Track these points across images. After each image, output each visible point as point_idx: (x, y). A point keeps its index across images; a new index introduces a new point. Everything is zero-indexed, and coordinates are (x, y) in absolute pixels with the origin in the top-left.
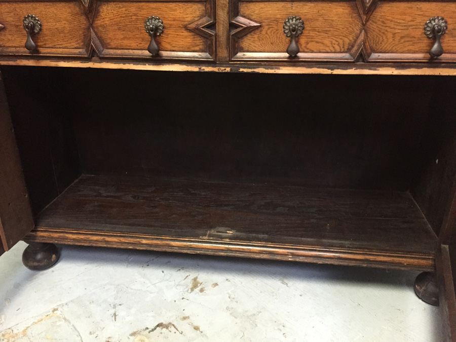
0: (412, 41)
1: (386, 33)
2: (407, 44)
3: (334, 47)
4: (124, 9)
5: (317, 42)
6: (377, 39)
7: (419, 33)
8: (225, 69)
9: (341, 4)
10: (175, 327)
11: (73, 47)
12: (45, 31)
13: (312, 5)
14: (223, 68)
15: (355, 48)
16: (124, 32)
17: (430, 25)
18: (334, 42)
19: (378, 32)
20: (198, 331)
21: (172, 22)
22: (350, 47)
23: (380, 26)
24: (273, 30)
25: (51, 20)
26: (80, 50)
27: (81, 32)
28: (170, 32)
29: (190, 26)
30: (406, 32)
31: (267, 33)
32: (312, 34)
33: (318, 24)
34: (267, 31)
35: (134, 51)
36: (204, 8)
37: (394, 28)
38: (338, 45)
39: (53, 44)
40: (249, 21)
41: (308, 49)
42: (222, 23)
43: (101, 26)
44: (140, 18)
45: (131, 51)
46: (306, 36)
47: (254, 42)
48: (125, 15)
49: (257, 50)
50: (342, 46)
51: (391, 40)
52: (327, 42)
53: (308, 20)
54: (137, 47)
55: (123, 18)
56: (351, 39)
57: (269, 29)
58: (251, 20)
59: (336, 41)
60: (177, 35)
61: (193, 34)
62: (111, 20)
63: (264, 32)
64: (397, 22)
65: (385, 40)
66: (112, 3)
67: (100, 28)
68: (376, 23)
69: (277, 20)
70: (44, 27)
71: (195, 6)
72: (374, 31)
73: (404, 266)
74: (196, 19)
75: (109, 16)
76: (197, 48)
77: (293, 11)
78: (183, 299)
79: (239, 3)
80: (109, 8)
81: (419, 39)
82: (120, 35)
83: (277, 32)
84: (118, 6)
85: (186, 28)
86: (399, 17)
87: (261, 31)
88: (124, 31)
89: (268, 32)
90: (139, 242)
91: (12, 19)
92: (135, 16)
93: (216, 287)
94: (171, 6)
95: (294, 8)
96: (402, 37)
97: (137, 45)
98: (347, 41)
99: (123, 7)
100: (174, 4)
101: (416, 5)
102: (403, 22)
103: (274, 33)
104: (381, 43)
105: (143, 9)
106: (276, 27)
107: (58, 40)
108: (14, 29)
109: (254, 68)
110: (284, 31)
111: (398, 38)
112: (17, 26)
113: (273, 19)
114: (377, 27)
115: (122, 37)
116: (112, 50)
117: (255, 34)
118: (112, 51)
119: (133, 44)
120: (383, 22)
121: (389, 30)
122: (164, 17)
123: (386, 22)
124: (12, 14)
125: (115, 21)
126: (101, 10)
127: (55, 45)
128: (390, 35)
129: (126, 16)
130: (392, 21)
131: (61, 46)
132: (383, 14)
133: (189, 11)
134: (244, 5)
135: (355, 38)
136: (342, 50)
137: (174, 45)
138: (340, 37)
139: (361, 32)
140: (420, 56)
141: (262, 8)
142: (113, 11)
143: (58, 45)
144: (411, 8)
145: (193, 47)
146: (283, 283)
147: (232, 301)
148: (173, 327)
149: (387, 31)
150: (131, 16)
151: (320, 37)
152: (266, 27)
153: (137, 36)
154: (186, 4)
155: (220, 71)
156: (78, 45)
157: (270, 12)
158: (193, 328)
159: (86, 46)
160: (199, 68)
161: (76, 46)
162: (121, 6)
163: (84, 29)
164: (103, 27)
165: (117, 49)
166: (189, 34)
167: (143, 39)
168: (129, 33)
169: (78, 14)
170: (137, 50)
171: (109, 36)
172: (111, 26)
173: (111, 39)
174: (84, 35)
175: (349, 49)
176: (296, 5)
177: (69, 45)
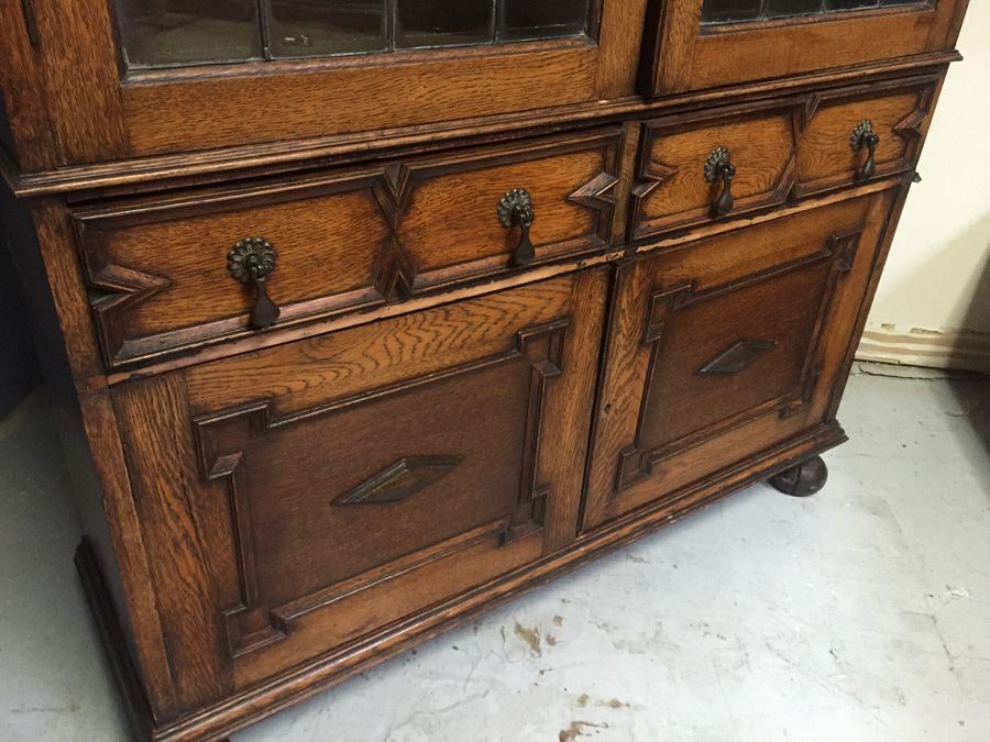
0: (836, 158)
1: (815, 152)
2: (833, 162)
3: (759, 186)
4: (464, 186)
5: (742, 183)
6: (806, 163)
7: (843, 146)
8: (617, 255)
9: (776, 120)
10: (587, 724)
11: (347, 287)
12: (283, 269)
13: (743, 126)
14: (614, 254)
15: (784, 181)
16: (455, 233)
17: (857, 132)
19: (807, 152)
20: (623, 707)
21: (546, 194)
22: (777, 180)
23: (810, 145)
24: (690, 176)
25: (302, 241)
26: (364, 291)
27: (368, 252)
28: (541, 213)
29: (578, 193)
30: (834, 147)
31: (682, 183)
33: (746, 154)
34: (682, 178)
35: (472, 264)
36: (600, 158)
37: (824, 144)
38: (764, 181)
39: (300, 293)
40: (662, 167)
43: (413, 230)
44: (492, 197)
45: (467, 266)
47: (662, 200)
48: (463, 198)
49: (665, 211)
50: (767, 181)
51: (818, 161)
52: (753, 180)
53: (735, 151)
54: (476, 255)
55: (458, 206)
56: (779, 168)
57: (686, 174)
58: (665, 165)
59: (762, 176)
60: (552, 214)
61: (576, 207)
62: (435, 212)
63: (678, 182)
64: (827, 135)
65: (813, 162)
66: (442, 178)
67: (410, 234)
68: (807, 140)
69: (697, 159)
70: (281, 261)
71: (586, 157)
72: (804, 152)
73: (792, 462)
74: (585, 180)
75: (433, 206)
76: (579, 231)
77: (719, 141)
78: (542, 672)
80: (435, 190)
81: (845, 154)
82: (448, 238)
83: (695, 178)
84: (453, 181)
85: (567, 199)
86: (831, 127)
87: (675, 180)
88: (457, 229)
89: (684, 180)
90: (443, 617)
91: (194, 258)
92: (481, 195)
93: (563, 622)
94: (548, 164)
95: (721, 136)
96: (829, 155)
97: (478, 251)
98: (774, 172)
99: (461, 183)
100: (553, 160)
102: (833, 133)
103: (691, 180)
104: (808, 168)
105: (499, 179)
106: (695, 170)
107: (313, 281)
108: (197, 281)
109: (658, 242)
110: (706, 175)
111: (825, 157)
112: (205, 273)
113: (693, 158)
115: (452, 241)
116: (430, 273)
117: (667, 187)
118: (431, 276)
119: (471, 251)
120: (815, 139)
121: (818, 147)
122: (534, 188)
123: (817, 136)
124: (195, 247)
125: (442, 214)
126: (418, 197)
127: (304, 295)
129: (466, 200)
130: (823, 134)
131: (319, 293)
132: (816, 126)
133: (576, 167)
134: (658, 143)
135: (783, 167)
136: (769, 187)
137: (543, 235)
138: (767, 169)
139: (790, 157)
140: (844, 176)
141: (681, 143)
142: (441, 194)
143: (313, 291)
145: (575, 230)
146: (636, 560)
147: (608, 631)
148: (584, 726)
149: (816, 149)
150: (475, 197)
151: (746, 174)
152: (682, 173)
153: (481, 233)
154: (573, 156)
155: (610, 260)
156: (358, 281)
157: (691, 147)
158: (611, 708)
159: (379, 279)
160: (579, 264)
161: (353, 283)
162: (459, 181)
163: (377, 243)
164: (417, 230)
165: (440, 268)
166: (571, 208)
167: (491, 237)
168: (467, 231)
169: (366, 214)
170: (478, 259)
171: (427, 246)
172: (434, 224)
173: (430, 252)
174: (375, 257)
175: (776, 185)
176: (725, 129)
177: (338, 285)
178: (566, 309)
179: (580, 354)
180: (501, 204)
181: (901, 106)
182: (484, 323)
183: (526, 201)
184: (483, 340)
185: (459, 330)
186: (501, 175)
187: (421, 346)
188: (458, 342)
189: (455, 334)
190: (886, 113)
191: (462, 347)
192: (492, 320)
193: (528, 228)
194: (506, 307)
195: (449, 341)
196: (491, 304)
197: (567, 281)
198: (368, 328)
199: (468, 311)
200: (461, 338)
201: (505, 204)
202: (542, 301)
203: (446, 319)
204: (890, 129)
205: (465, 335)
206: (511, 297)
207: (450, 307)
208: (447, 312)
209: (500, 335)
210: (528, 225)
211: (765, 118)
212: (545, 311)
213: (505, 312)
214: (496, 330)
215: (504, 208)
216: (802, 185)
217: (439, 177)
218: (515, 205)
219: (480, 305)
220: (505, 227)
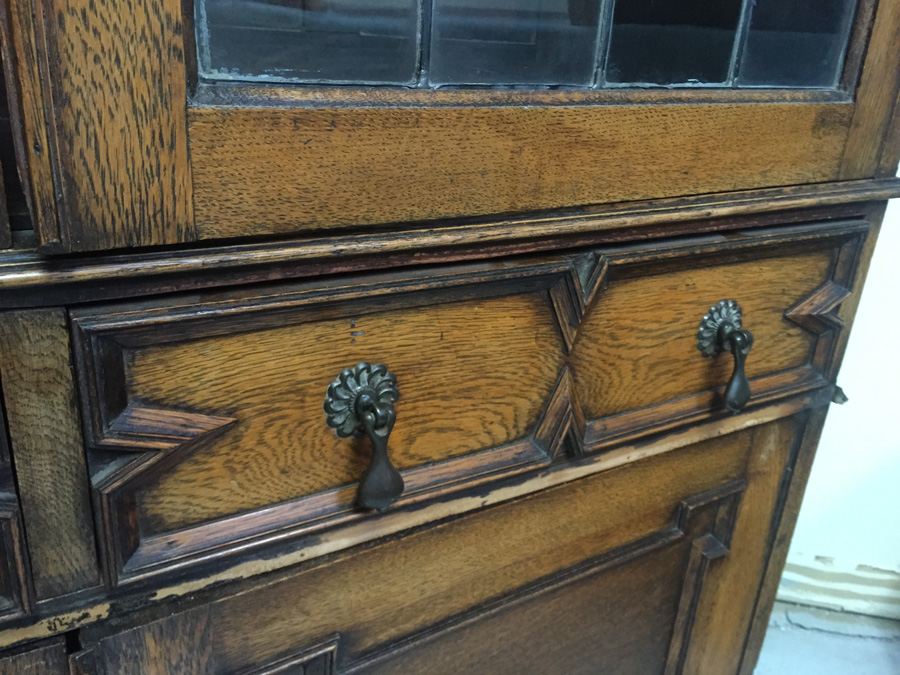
0: (670, 371)
1: (618, 362)
2: (663, 379)
3: (489, 433)
5: (441, 430)
6: (599, 383)
7: (684, 348)
8: (86, 616)
9: (509, 303)
13: (422, 317)
14: (76, 615)
15: (549, 422)
17: (709, 324)
18: (490, 417)
19: (601, 364)
22: (533, 419)
23: (605, 349)
24: (284, 426)
30: (661, 352)
31: (261, 442)
32: (425, 407)
33: (440, 374)
34: (261, 434)
37: (637, 347)
38: (502, 423)
40: (180, 416)
41: (412, 457)
42: (48, 446)
46: (406, 419)
47: (208, 484)
49: (222, 507)
50: (510, 423)
51: (628, 378)
52: (470, 421)
53: (408, 368)
56: (535, 397)
57: (269, 425)
58: (190, 409)
59: (496, 413)
63: (248, 442)
64: (642, 330)
65: (616, 381)
68: (596, 341)
69: (298, 391)
72: (591, 363)
77: (355, 349)
79: (126, 357)
81: (688, 362)
83: (300, 430)
86: (649, 315)
87: (237, 439)
89: (268, 436)
95: (359, 339)
96: (652, 367)
98: (525, 405)
101: (683, 281)
102: (655, 326)
103: (290, 436)
104: (607, 393)
106: (296, 414)
109: (220, 570)
110: (330, 422)
111: (643, 370)
113: (284, 388)
114: (600, 351)
117: (213, 454)
120: (613, 337)
121: (624, 353)
123: (619, 333)
128: (627, 367)
130: (632, 329)
132: (613, 314)
134: (150, 359)
135: (545, 393)
136: (513, 433)
138: (506, 400)
139: (560, 374)
140: (689, 403)
141: (232, 358)
144: (675, 288)
149: (619, 357)
151: (448, 414)
152: (257, 423)
155: (64, 628)
157: (271, 364)
175: (531, 428)
176: (363, 325)
181: (799, 275)
190: (766, 288)
204: (779, 316)
211: (479, 300)
216: (598, 425)
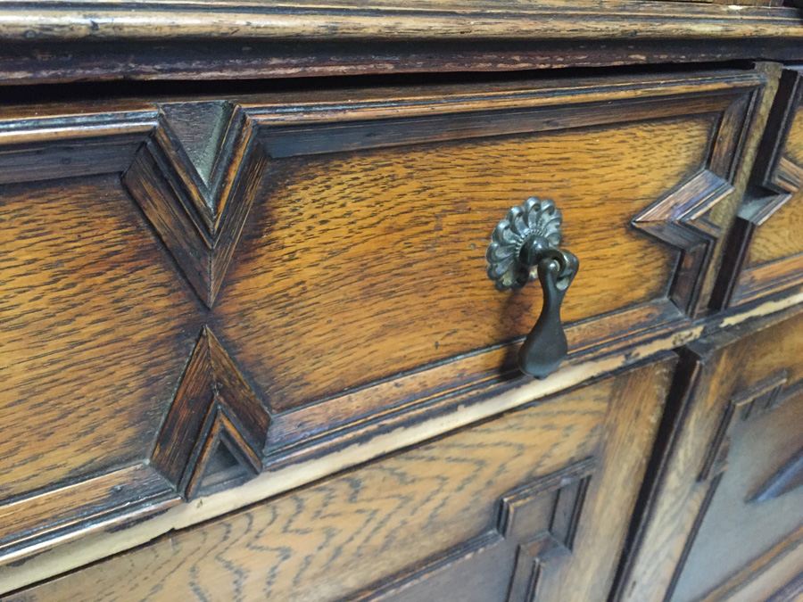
4: (413, 185)
11: (59, 474)
14: (686, 333)
16: (386, 304)
21: (593, 212)
26: (117, 477)
27: (125, 370)
29: (655, 213)
43: (270, 301)
44: (479, 215)
47: (779, 230)
48: (407, 217)
49: (776, 254)
54: (433, 353)
55: (397, 236)
60: (597, 258)
61: (643, 243)
62: (333, 254)
66: (356, 160)
67: (261, 315)
71: (682, 134)
74: (670, 184)
75: (327, 237)
76: (641, 292)
80: (333, 194)
84: (385, 171)
85: (632, 228)
88: (388, 296)
92: (452, 212)
94: (605, 144)
97: (437, 346)
99: (410, 176)
100: (620, 134)
105: (500, 172)
109: (754, 307)
115: (375, 326)
116: (315, 408)
118: (316, 414)
119: (418, 344)
122: (571, 198)
125: (350, 260)
129: (416, 222)
133: (660, 154)
142: (351, 206)
145: (633, 289)
153: (444, 304)
159: (163, 440)
160: (627, 356)
161: (79, 461)
162: (401, 171)
163: (155, 344)
164: (282, 302)
165: (341, 392)
166: (635, 245)
167: (467, 311)
168: (412, 300)
169: (107, 260)
170: (434, 363)
171: (309, 341)
172: (326, 286)
173: (316, 354)
174: (150, 382)
177: (29, 470)
178: (594, 440)
179: (605, 514)
180: (496, 235)
182: (438, 491)
183: (552, 229)
184: (432, 525)
185: (380, 516)
186: (505, 163)
187: (289, 567)
188: (378, 540)
189: (373, 524)
191: (385, 547)
192: (453, 484)
193: (562, 294)
194: (480, 454)
195: (358, 541)
196: (454, 452)
197: (603, 391)
198: (139, 559)
199: (403, 475)
200: (384, 532)
201: (507, 235)
202: (553, 434)
203: (352, 499)
205: (394, 523)
206: (497, 433)
207: (361, 473)
208: (355, 485)
209: (467, 509)
210: (561, 286)
212: (556, 451)
213: (481, 463)
214: (459, 501)
215: (503, 244)
217: (345, 155)
218: (532, 238)
219: (432, 459)
220: (500, 287)
